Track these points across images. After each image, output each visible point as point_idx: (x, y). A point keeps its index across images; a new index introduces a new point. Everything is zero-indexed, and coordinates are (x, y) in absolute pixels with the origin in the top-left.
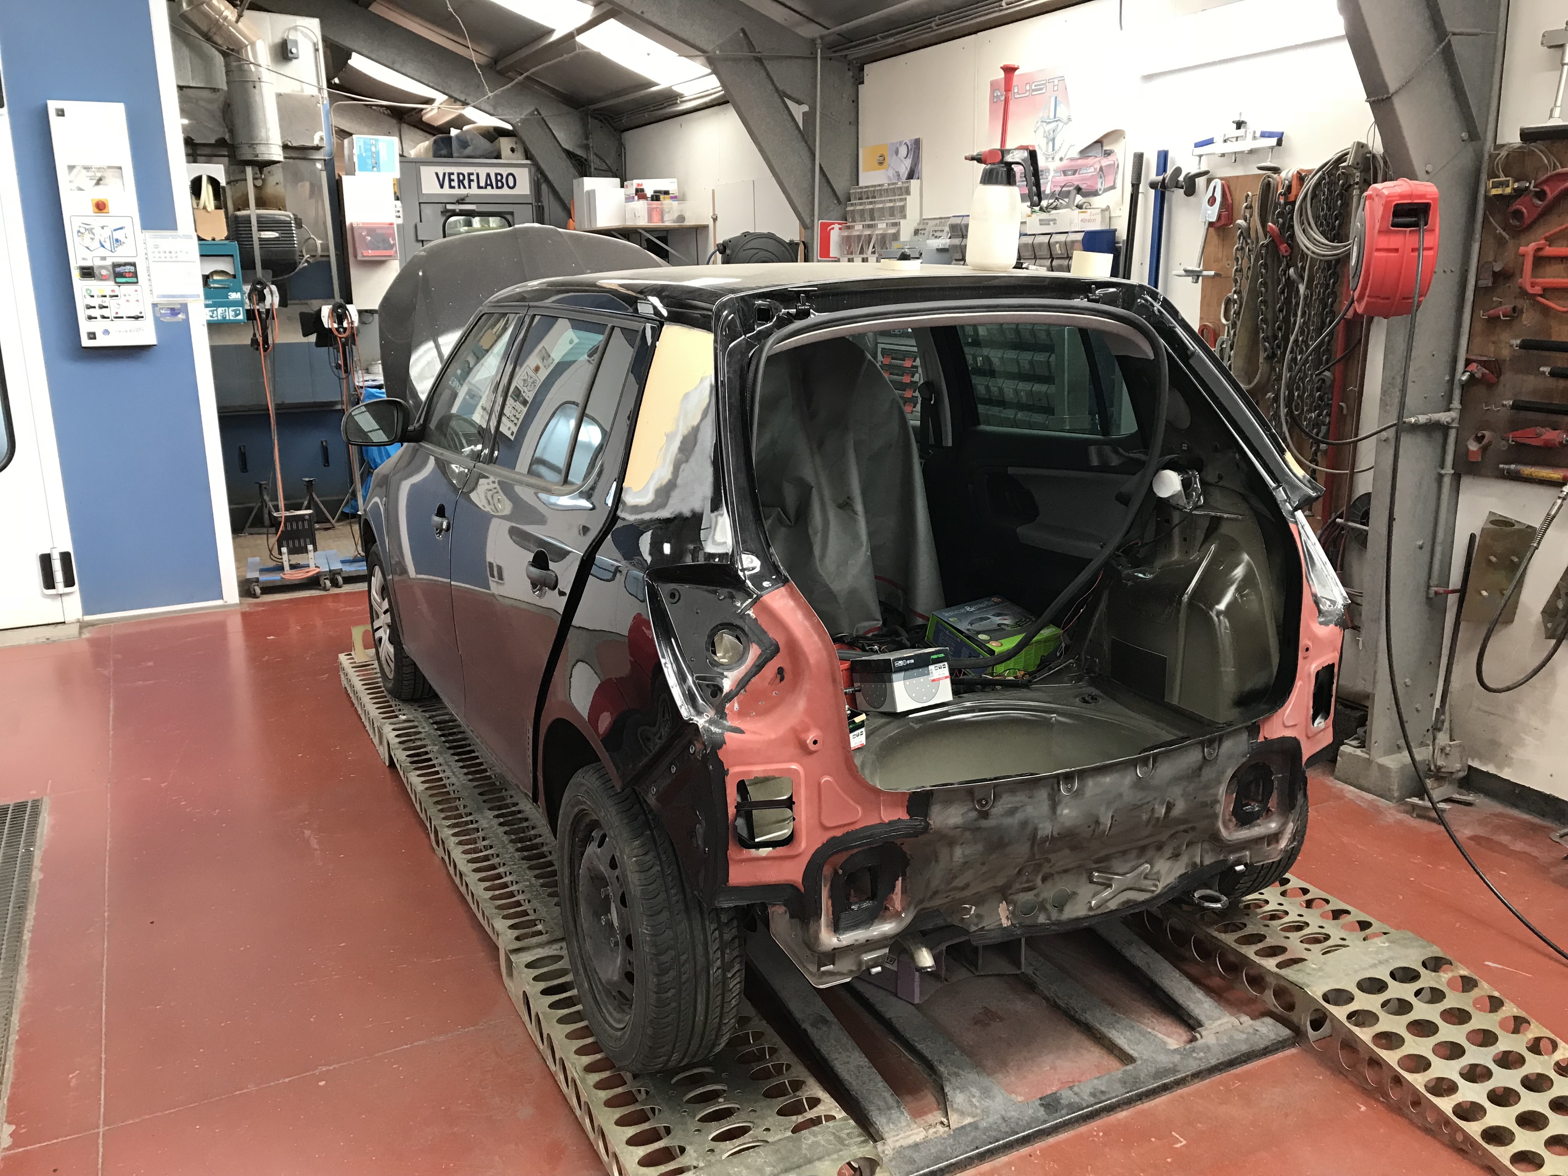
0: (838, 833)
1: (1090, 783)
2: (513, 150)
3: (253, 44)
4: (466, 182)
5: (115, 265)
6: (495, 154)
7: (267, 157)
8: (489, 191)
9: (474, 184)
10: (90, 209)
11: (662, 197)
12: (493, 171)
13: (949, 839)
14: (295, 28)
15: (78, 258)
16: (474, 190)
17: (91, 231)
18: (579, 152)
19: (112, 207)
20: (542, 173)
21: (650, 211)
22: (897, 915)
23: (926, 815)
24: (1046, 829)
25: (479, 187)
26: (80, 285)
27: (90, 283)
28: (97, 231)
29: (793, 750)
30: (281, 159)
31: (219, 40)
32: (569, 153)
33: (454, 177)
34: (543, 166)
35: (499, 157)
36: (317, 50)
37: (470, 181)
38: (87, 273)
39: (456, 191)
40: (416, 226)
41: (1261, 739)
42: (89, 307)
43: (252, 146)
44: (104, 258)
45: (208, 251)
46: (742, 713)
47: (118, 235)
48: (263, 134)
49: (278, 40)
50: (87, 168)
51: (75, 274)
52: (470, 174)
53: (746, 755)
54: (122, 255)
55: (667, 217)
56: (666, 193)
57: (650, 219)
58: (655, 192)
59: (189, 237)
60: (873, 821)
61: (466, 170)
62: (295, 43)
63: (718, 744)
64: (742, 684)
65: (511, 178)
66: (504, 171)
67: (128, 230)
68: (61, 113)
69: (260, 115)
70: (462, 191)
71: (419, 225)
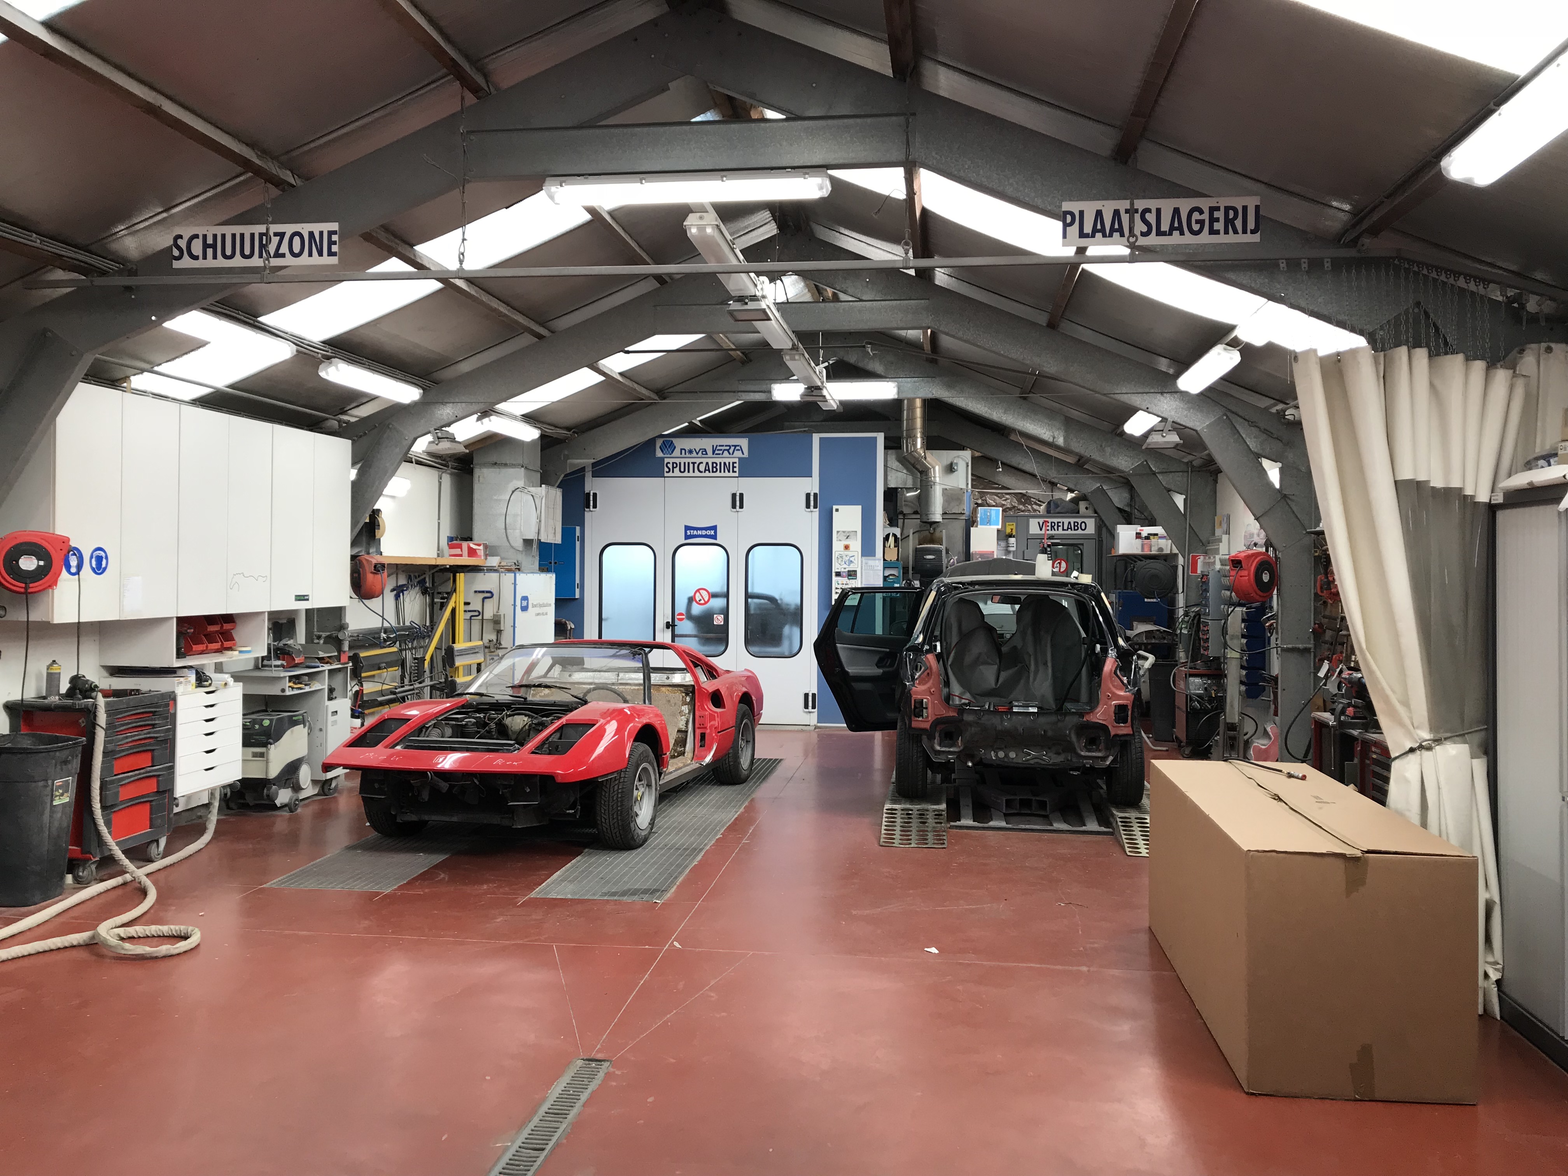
0: (939, 717)
1: (1014, 717)
2: (1087, 508)
3: (934, 468)
4: (1056, 527)
5: (849, 571)
6: (1077, 511)
7: (933, 520)
8: (1069, 532)
9: (1061, 528)
10: (842, 548)
11: (1151, 537)
12: (1072, 520)
13: (970, 724)
14: (958, 457)
15: (836, 567)
16: (1060, 531)
17: (842, 557)
18: (1127, 509)
19: (851, 548)
20: (1103, 521)
21: (1143, 545)
22: (959, 747)
23: (962, 715)
24: (999, 728)
25: (1063, 530)
26: (834, 578)
27: (839, 578)
28: (844, 557)
29: (929, 693)
30: (941, 520)
31: (918, 467)
32: (1119, 509)
33: (1049, 524)
34: (1103, 518)
35: (1078, 512)
36: (968, 466)
37: (1058, 526)
38: (838, 574)
39: (1049, 532)
40: (1024, 552)
41: (1085, 719)
42: (837, 588)
43: (927, 515)
44: (845, 568)
45: (887, 565)
46: (919, 684)
47: (852, 559)
48: (933, 509)
49: (949, 463)
50: (844, 532)
51: (834, 574)
52: (1058, 523)
53: (917, 693)
54: (852, 567)
55: (1153, 549)
56: (1156, 535)
57: (1143, 550)
58: (1149, 534)
59: (879, 560)
60: (948, 715)
61: (1056, 520)
62: (957, 464)
63: (910, 690)
64: (920, 676)
65: (1083, 524)
66: (1079, 521)
67: (856, 557)
68: (837, 510)
69: (933, 500)
70: (1053, 532)
71: (1026, 551)
